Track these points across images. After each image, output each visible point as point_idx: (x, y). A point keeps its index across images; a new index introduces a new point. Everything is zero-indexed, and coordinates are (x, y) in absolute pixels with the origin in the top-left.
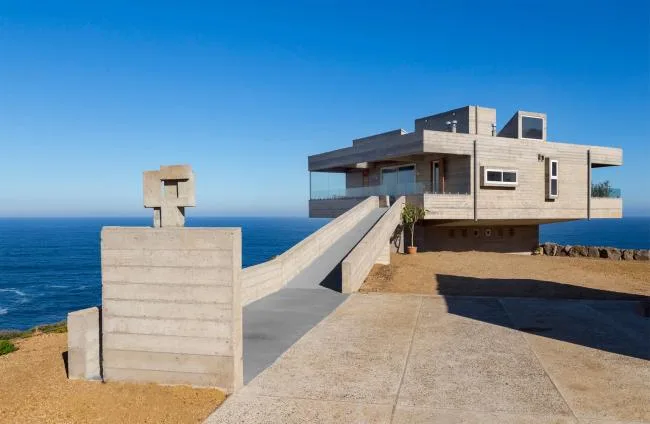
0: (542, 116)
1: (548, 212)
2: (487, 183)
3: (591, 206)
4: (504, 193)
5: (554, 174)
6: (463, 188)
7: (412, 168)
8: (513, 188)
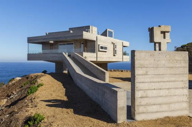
0: (112, 31)
1: (114, 59)
2: (100, 50)
3: (123, 58)
4: (104, 53)
5: (116, 48)
6: (93, 51)
7: (73, 44)
8: (106, 52)
